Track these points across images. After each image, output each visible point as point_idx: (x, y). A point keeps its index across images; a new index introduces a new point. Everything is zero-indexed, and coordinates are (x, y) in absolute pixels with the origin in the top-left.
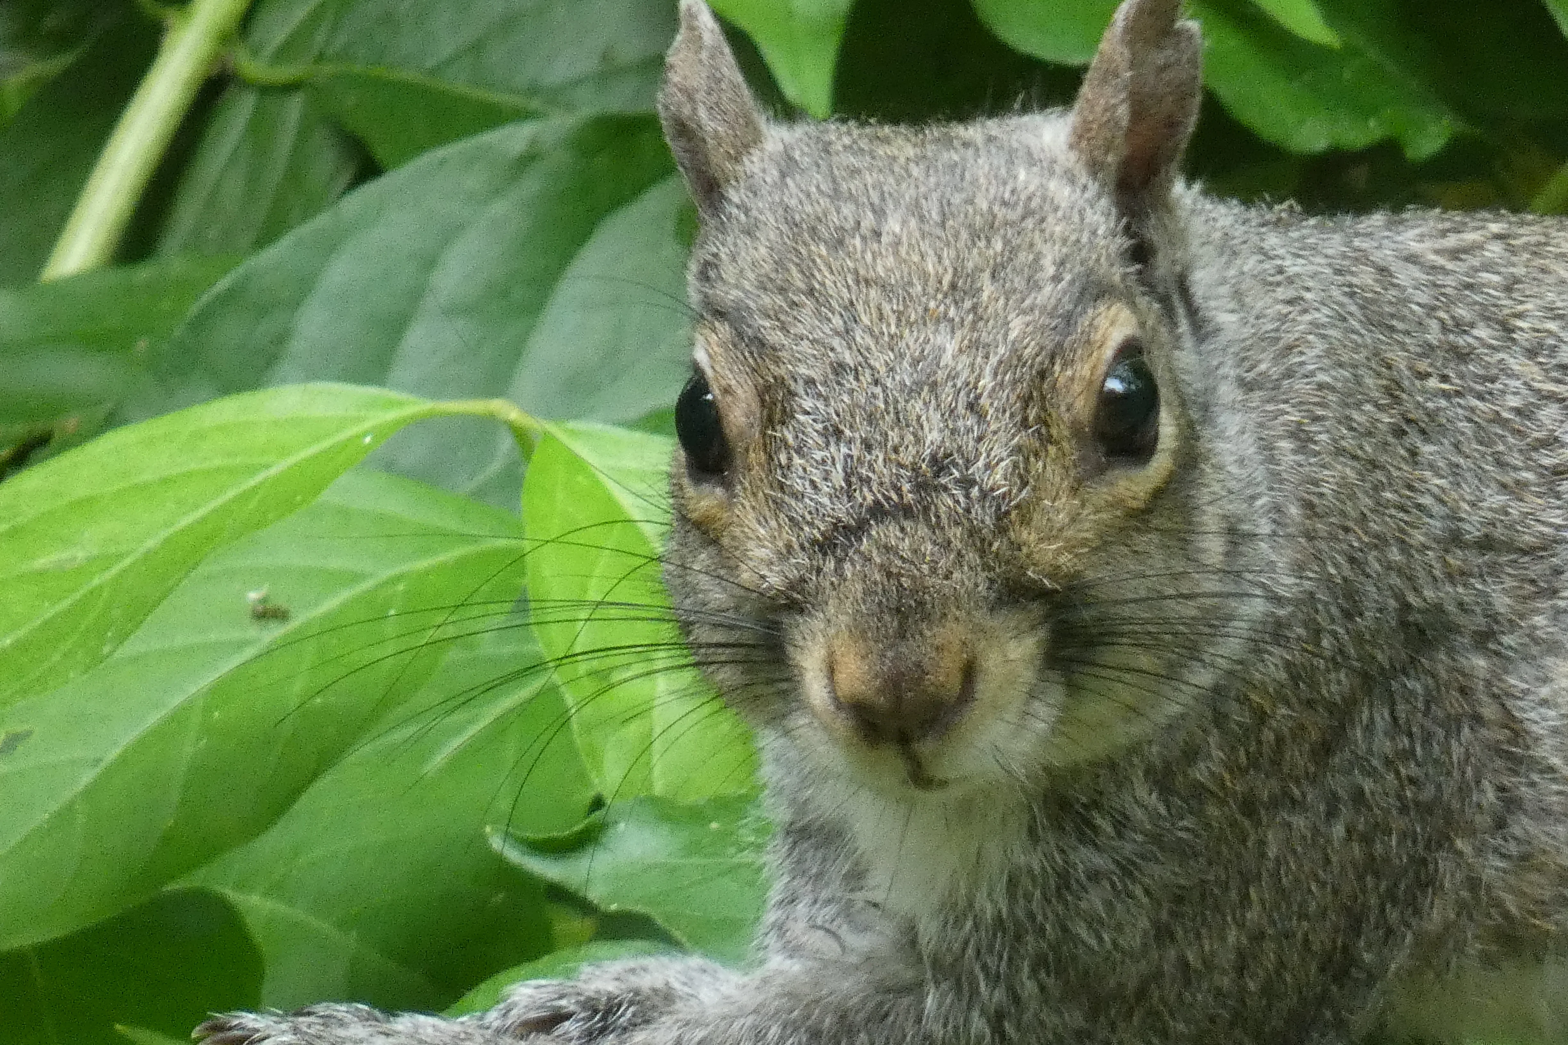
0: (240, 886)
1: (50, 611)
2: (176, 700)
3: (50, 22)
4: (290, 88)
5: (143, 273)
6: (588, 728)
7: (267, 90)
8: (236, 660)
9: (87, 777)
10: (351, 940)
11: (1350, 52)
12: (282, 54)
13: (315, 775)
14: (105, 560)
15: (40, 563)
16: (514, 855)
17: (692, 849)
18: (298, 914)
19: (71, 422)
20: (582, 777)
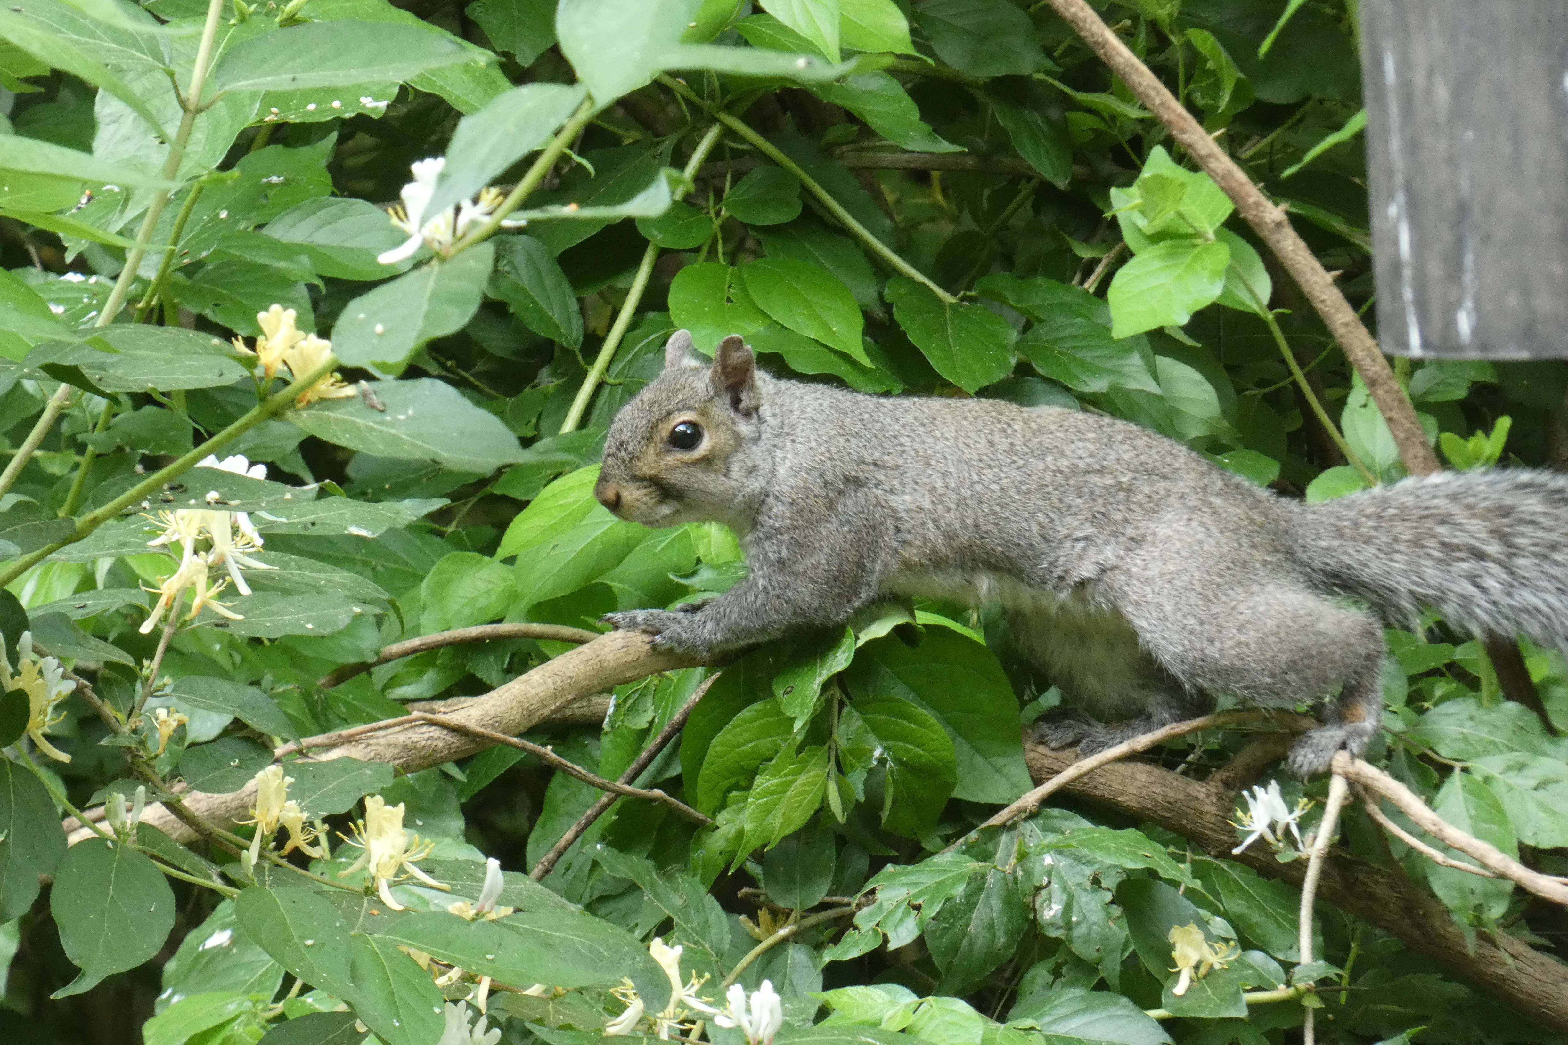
0: (612, 580)
1: (564, 514)
2: (594, 536)
3: (560, 370)
4: (620, 384)
5: (584, 432)
6: (695, 539)
7: (612, 385)
8: (607, 527)
9: (573, 555)
10: (639, 593)
11: (878, 369)
12: (616, 377)
13: (628, 554)
14: (574, 502)
15: (561, 502)
16: (676, 579)
17: (721, 574)
18: (626, 587)
19: (567, 469)
20: (694, 552)
